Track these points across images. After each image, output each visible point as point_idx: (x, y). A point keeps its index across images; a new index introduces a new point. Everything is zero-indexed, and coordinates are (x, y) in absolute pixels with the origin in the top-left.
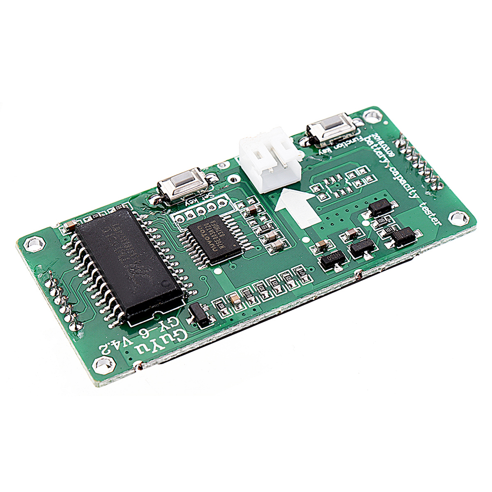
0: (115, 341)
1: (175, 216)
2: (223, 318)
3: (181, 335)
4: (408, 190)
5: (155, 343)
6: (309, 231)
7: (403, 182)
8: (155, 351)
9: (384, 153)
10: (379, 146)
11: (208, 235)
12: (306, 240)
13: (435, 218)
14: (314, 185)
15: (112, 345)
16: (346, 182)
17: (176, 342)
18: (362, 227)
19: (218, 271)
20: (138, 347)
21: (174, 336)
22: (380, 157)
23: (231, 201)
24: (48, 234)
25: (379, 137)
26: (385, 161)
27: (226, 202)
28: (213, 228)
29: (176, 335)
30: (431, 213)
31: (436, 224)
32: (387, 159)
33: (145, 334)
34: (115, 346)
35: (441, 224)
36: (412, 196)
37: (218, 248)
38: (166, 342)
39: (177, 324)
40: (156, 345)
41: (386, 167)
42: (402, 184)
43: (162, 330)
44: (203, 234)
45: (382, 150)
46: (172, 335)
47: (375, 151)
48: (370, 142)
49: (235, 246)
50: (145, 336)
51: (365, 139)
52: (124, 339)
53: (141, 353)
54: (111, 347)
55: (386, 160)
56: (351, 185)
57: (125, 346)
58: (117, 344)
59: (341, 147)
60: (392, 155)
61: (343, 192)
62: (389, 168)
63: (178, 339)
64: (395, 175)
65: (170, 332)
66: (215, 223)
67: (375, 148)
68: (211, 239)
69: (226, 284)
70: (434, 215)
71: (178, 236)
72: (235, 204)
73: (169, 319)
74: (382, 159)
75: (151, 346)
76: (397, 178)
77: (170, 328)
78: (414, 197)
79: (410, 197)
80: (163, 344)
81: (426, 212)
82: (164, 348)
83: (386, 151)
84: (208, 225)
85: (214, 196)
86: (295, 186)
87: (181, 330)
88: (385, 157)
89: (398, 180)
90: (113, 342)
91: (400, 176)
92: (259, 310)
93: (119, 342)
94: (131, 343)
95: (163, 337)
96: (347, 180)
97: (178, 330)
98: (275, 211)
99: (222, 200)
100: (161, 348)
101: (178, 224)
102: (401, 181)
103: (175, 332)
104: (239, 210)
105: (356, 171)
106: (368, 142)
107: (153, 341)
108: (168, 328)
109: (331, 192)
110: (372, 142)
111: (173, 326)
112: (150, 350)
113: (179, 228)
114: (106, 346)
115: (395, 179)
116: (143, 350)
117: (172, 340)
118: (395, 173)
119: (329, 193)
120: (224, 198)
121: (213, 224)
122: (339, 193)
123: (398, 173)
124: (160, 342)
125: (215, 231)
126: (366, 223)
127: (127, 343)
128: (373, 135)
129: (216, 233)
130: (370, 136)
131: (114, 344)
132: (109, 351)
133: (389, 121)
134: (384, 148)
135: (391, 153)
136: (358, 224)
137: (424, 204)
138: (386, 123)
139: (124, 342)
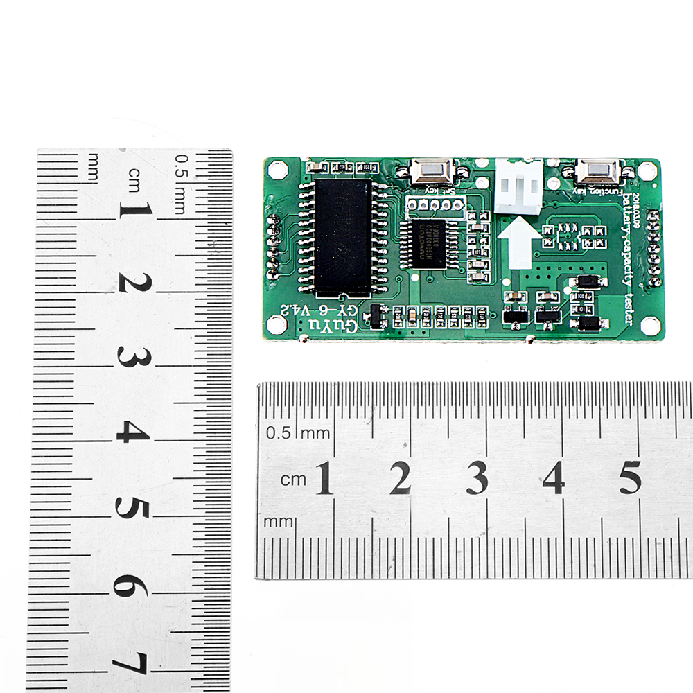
0: (297, 305)
1: (410, 200)
2: (394, 328)
3: (352, 329)
4: (626, 273)
5: (327, 325)
6: (515, 274)
7: (628, 261)
8: (323, 332)
9: (631, 220)
10: (631, 210)
11: (425, 239)
12: (507, 282)
13: (630, 316)
14: (548, 226)
15: (292, 308)
16: (578, 237)
17: (344, 332)
18: (562, 293)
19: (415, 277)
20: (312, 321)
21: (346, 325)
22: (625, 223)
23: (466, 208)
24: (294, 165)
25: (638, 199)
26: (625, 230)
27: (462, 205)
28: (432, 233)
29: (348, 325)
30: (631, 308)
31: (627, 322)
32: (629, 229)
33: (324, 311)
34: (295, 311)
35: (631, 325)
36: (625, 281)
37: (425, 257)
38: (336, 328)
39: (355, 315)
40: (327, 327)
41: (623, 237)
42: (626, 263)
43: (339, 315)
44: (422, 236)
45: (631, 216)
46: (345, 323)
47: (624, 214)
48: (626, 201)
49: (441, 261)
50: (323, 313)
51: (625, 195)
52: (306, 307)
53: (312, 328)
54: (291, 310)
55: (627, 230)
56: (580, 242)
57: (303, 315)
58: (297, 310)
59: (597, 193)
60: (637, 226)
61: (568, 247)
62: (625, 239)
63: (348, 330)
64: (625, 251)
65: (343, 318)
66: (437, 229)
67: (627, 210)
68: (425, 245)
69: (415, 295)
70: (632, 311)
71: (401, 223)
72: (468, 211)
73: (350, 306)
74: (625, 227)
75: (322, 326)
76: (626, 254)
77: (347, 315)
78: (627, 283)
79: (623, 281)
80: (332, 329)
81: (626, 305)
82: (332, 333)
83: (635, 218)
84: (430, 228)
85: (455, 193)
86: (531, 219)
87: (354, 322)
88: (629, 226)
89: (625, 257)
90: (295, 306)
91: (629, 254)
92: (427, 334)
93: (299, 308)
94: (308, 314)
95: (336, 322)
96: (580, 235)
97: (352, 321)
98: (498, 237)
99: (459, 202)
100: (330, 332)
101: (408, 210)
102: (626, 259)
103: (348, 322)
104: (468, 221)
105: (594, 228)
106: (625, 199)
107: (327, 321)
108: (345, 315)
109: (558, 241)
110: (628, 203)
111: (350, 314)
112: (320, 328)
113: (407, 215)
114: (287, 307)
115: (623, 254)
116: (315, 327)
117: (343, 328)
118: (628, 248)
119: (556, 241)
120: (462, 200)
121: (435, 228)
122: (564, 245)
123: (629, 249)
124: (332, 325)
125: (432, 237)
126: (567, 291)
127: (305, 313)
128: (634, 194)
129: (432, 241)
130: (631, 194)
131: (295, 308)
132: (288, 313)
133: (659, 185)
134: (635, 214)
135: (638, 224)
136: (560, 288)
137: (631, 295)
138: (655, 186)
139: (304, 311)
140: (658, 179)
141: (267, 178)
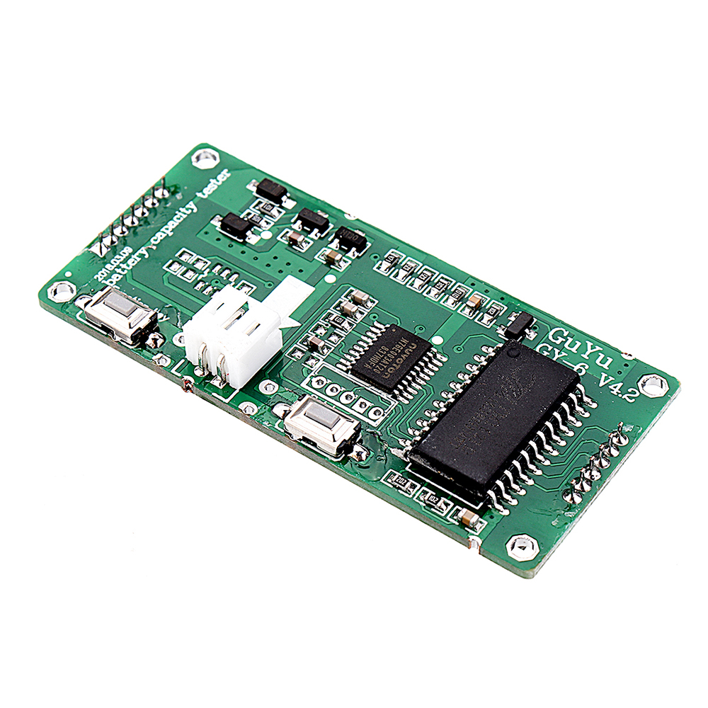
0: (612, 392)
1: (375, 421)
2: (505, 308)
3: (560, 333)
5: (588, 353)
7: (172, 225)
8: (598, 348)
9: (129, 257)
10: (118, 267)
12: (330, 279)
15: (619, 392)
16: (204, 276)
17: (571, 335)
18: (275, 236)
19: (437, 340)
20: (605, 366)
21: (564, 340)
22: (139, 259)
23: (312, 374)
25: (100, 273)
26: (145, 252)
27: (314, 380)
28: (379, 362)
29: (561, 339)
31: (229, 175)
32: (140, 251)
33: (582, 368)
34: (618, 388)
35: (226, 170)
36: (192, 210)
38: (579, 343)
39: (545, 344)
40: (589, 351)
41: (154, 248)
42: (176, 224)
43: (564, 354)
45: (125, 261)
46: (563, 343)
48: (115, 278)
50: (584, 366)
52: (602, 384)
53: (610, 360)
54: (623, 391)
55: (143, 251)
56: (208, 270)
57: (611, 378)
58: (615, 387)
60: (128, 250)
61: (226, 273)
62: (154, 245)
63: (565, 335)
64: (164, 235)
65: (561, 347)
66: (369, 364)
67: (124, 270)
69: (453, 325)
70: (214, 181)
71: (407, 402)
72: (312, 369)
75: (594, 355)
76: (168, 232)
77: (555, 349)
78: (193, 207)
79: (195, 211)
80: (584, 345)
82: (587, 342)
83: (123, 258)
84: (377, 368)
87: (551, 338)
88: (137, 254)
89: (170, 230)
90: (615, 393)
91: (163, 229)
92: (470, 281)
93: (611, 387)
94: (604, 375)
95: (574, 350)
96: (201, 276)
97: (553, 341)
99: (315, 385)
100: (589, 344)
101: (386, 411)
102: (171, 227)
103: (558, 342)
104: (321, 360)
105: (178, 273)
106: (115, 280)
107: (585, 356)
108: (557, 351)
109: (233, 283)
110: (115, 276)
111: (550, 348)
112: (600, 354)
113: (392, 407)
114: (625, 396)
116: (605, 359)
117: (570, 340)
119: (235, 285)
120: (309, 384)
121: (371, 366)
122: (229, 276)
123: (158, 235)
124: (583, 349)
125: (383, 358)
126: (267, 235)
127: (606, 378)
128: (100, 280)
129: (386, 355)
130: (104, 281)
131: (616, 390)
132: (630, 390)
133: (63, 271)
134: (118, 262)
135: (125, 250)
136: (273, 242)
137: (199, 195)
138: (68, 274)
139: (606, 382)
140: (59, 278)
141: (545, 547)
